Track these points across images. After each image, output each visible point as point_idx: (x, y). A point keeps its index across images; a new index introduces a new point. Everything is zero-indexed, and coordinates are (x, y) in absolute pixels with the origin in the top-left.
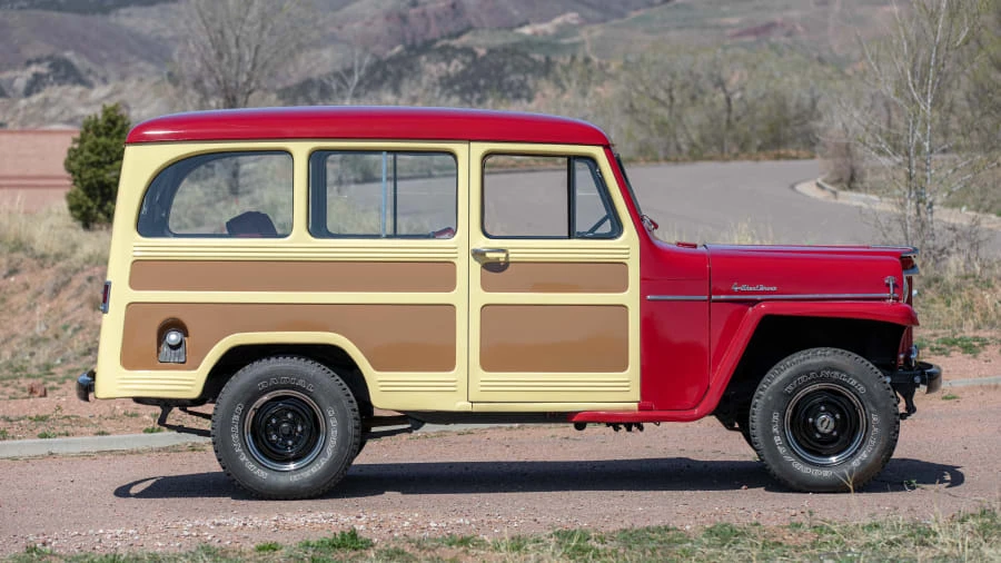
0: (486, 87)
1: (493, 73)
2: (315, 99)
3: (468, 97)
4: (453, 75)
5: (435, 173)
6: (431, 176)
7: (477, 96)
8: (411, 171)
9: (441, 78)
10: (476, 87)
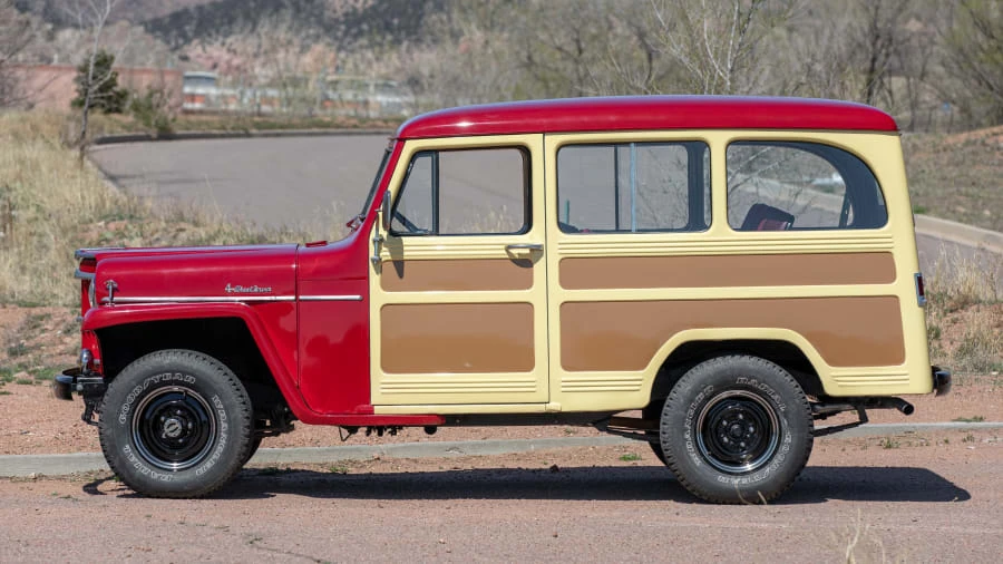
0: (400, 28)
1: (410, 11)
2: (190, 34)
3: (378, 39)
4: (361, 11)
5: (254, 131)
6: (248, 135)
7: (389, 37)
8: (224, 128)
9: (346, 15)
10: (388, 27)
